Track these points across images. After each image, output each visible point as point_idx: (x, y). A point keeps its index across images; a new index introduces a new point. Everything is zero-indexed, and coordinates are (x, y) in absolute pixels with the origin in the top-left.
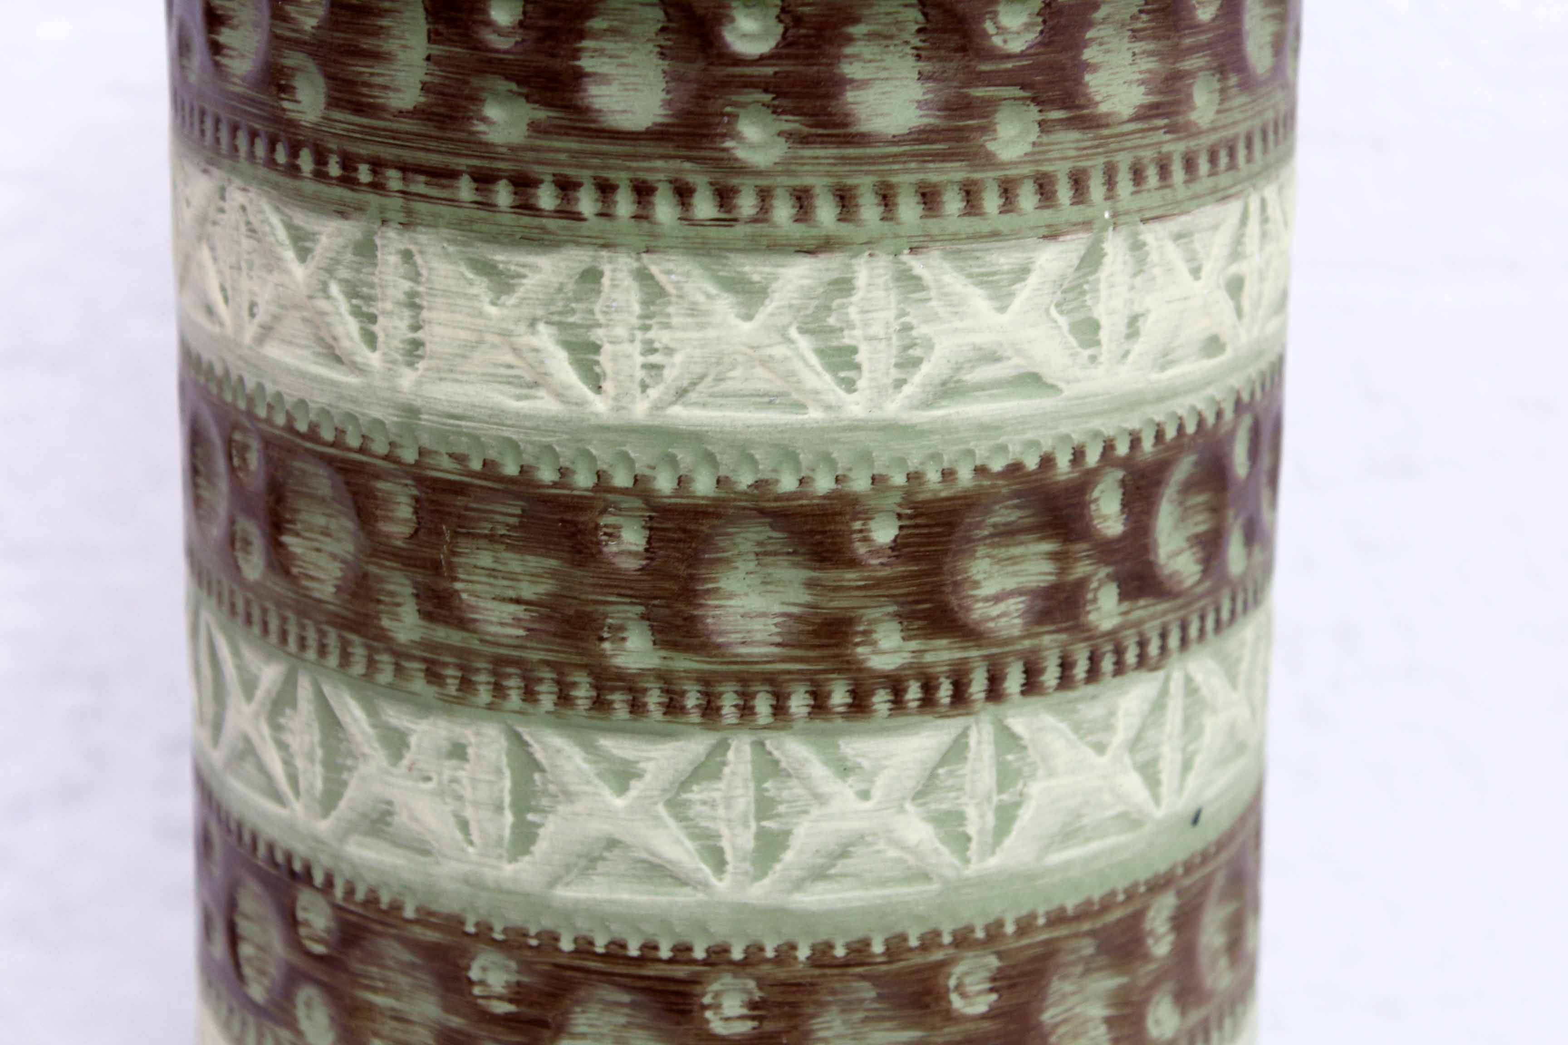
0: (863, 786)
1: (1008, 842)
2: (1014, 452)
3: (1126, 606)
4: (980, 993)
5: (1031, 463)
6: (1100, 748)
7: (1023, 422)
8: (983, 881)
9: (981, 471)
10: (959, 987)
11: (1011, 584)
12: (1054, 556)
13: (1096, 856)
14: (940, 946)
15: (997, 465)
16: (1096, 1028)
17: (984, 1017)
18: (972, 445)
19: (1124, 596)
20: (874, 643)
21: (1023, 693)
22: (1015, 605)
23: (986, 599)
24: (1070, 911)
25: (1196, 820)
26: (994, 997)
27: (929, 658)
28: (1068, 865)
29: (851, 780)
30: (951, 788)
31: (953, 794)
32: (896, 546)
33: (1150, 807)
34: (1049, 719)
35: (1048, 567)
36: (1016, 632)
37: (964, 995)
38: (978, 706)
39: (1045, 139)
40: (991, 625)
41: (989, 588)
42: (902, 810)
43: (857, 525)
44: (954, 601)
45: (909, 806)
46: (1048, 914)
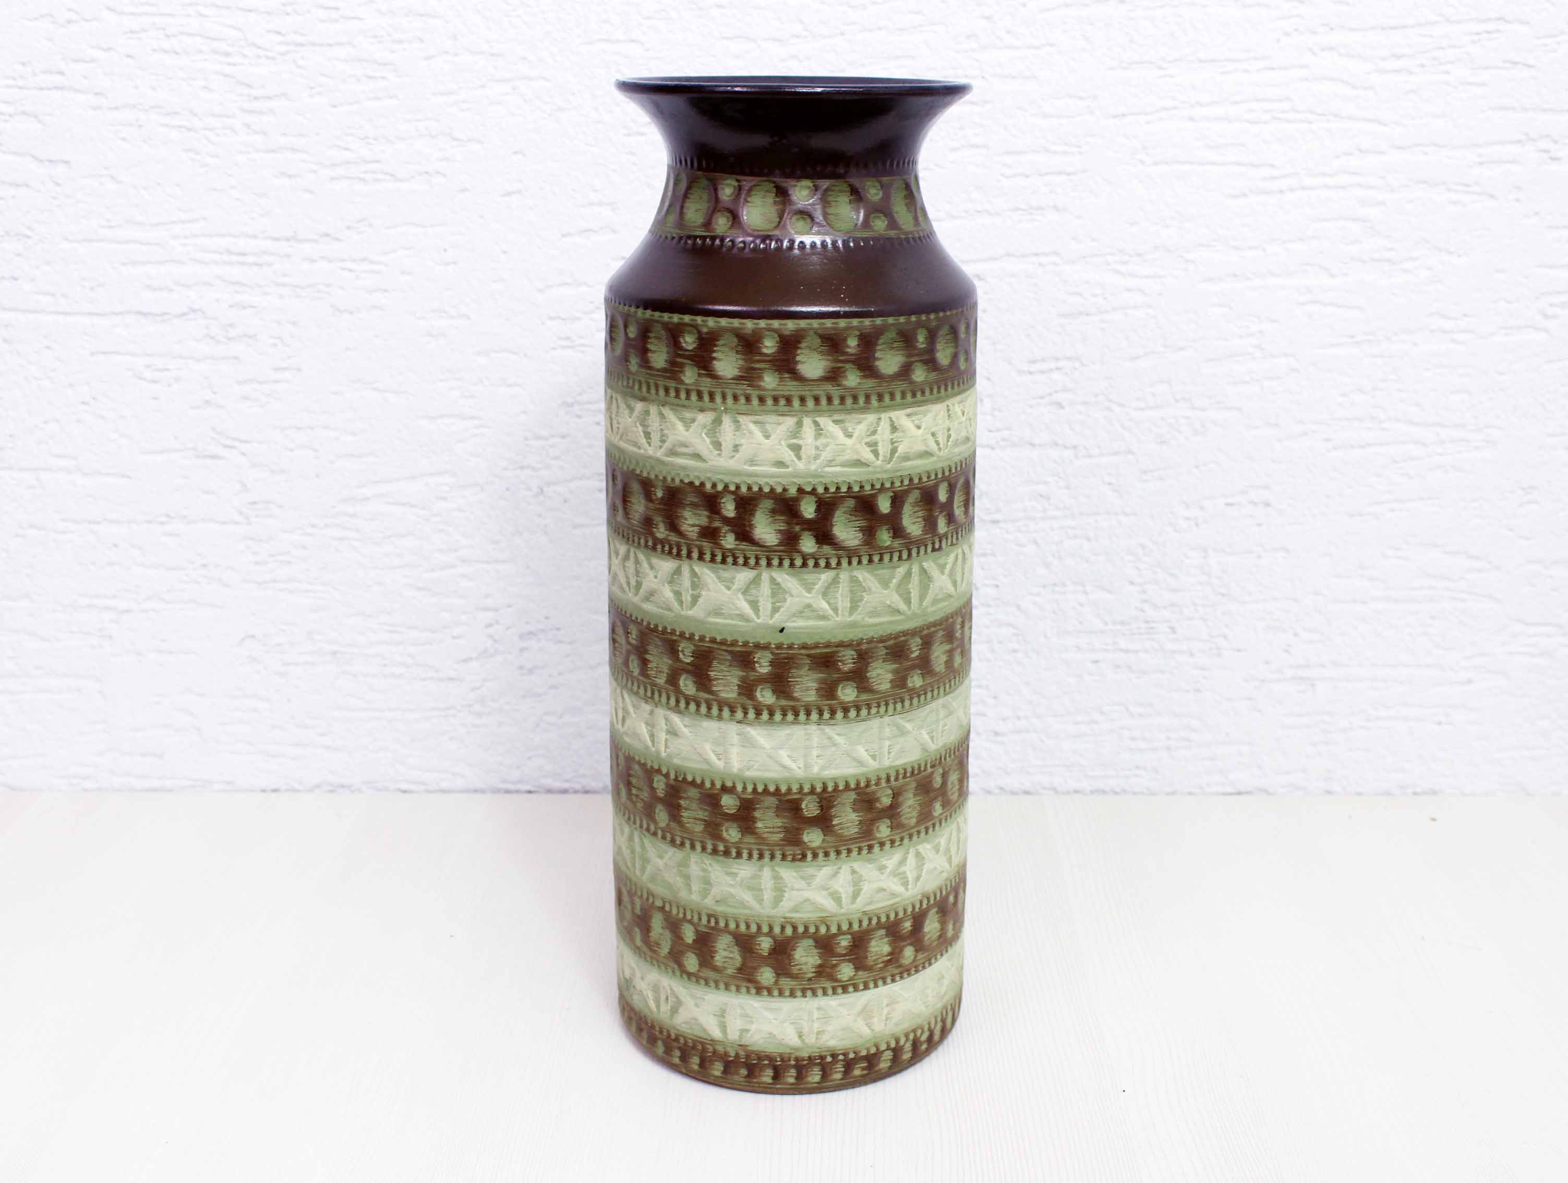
0: (655, 574)
1: (695, 608)
2: (692, 478)
3: (737, 542)
4: (689, 656)
5: (697, 483)
6: (729, 588)
7: (695, 469)
8: (687, 618)
9: (682, 481)
10: (682, 651)
11: (697, 522)
12: (709, 517)
13: (727, 625)
14: (676, 635)
15: (686, 481)
16: (734, 686)
17: (688, 664)
18: (679, 472)
19: (736, 539)
20: (658, 529)
21: (698, 559)
22: (696, 529)
23: (689, 525)
24: (718, 641)
25: (782, 630)
26: (692, 659)
27: (670, 538)
28: (717, 624)
29: (653, 571)
30: (678, 584)
31: (679, 586)
32: (662, 498)
33: (753, 616)
34: (707, 571)
35: (706, 520)
36: (695, 538)
37: (684, 654)
38: (684, 559)
39: (700, 379)
40: (688, 533)
41: (691, 522)
42: (664, 585)
43: (653, 489)
44: (676, 521)
45: (666, 585)
46: (710, 638)
